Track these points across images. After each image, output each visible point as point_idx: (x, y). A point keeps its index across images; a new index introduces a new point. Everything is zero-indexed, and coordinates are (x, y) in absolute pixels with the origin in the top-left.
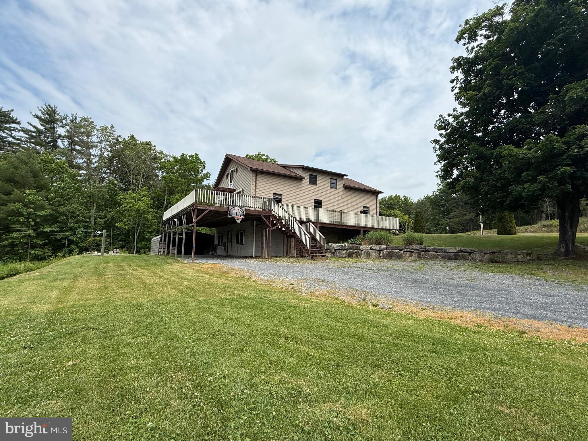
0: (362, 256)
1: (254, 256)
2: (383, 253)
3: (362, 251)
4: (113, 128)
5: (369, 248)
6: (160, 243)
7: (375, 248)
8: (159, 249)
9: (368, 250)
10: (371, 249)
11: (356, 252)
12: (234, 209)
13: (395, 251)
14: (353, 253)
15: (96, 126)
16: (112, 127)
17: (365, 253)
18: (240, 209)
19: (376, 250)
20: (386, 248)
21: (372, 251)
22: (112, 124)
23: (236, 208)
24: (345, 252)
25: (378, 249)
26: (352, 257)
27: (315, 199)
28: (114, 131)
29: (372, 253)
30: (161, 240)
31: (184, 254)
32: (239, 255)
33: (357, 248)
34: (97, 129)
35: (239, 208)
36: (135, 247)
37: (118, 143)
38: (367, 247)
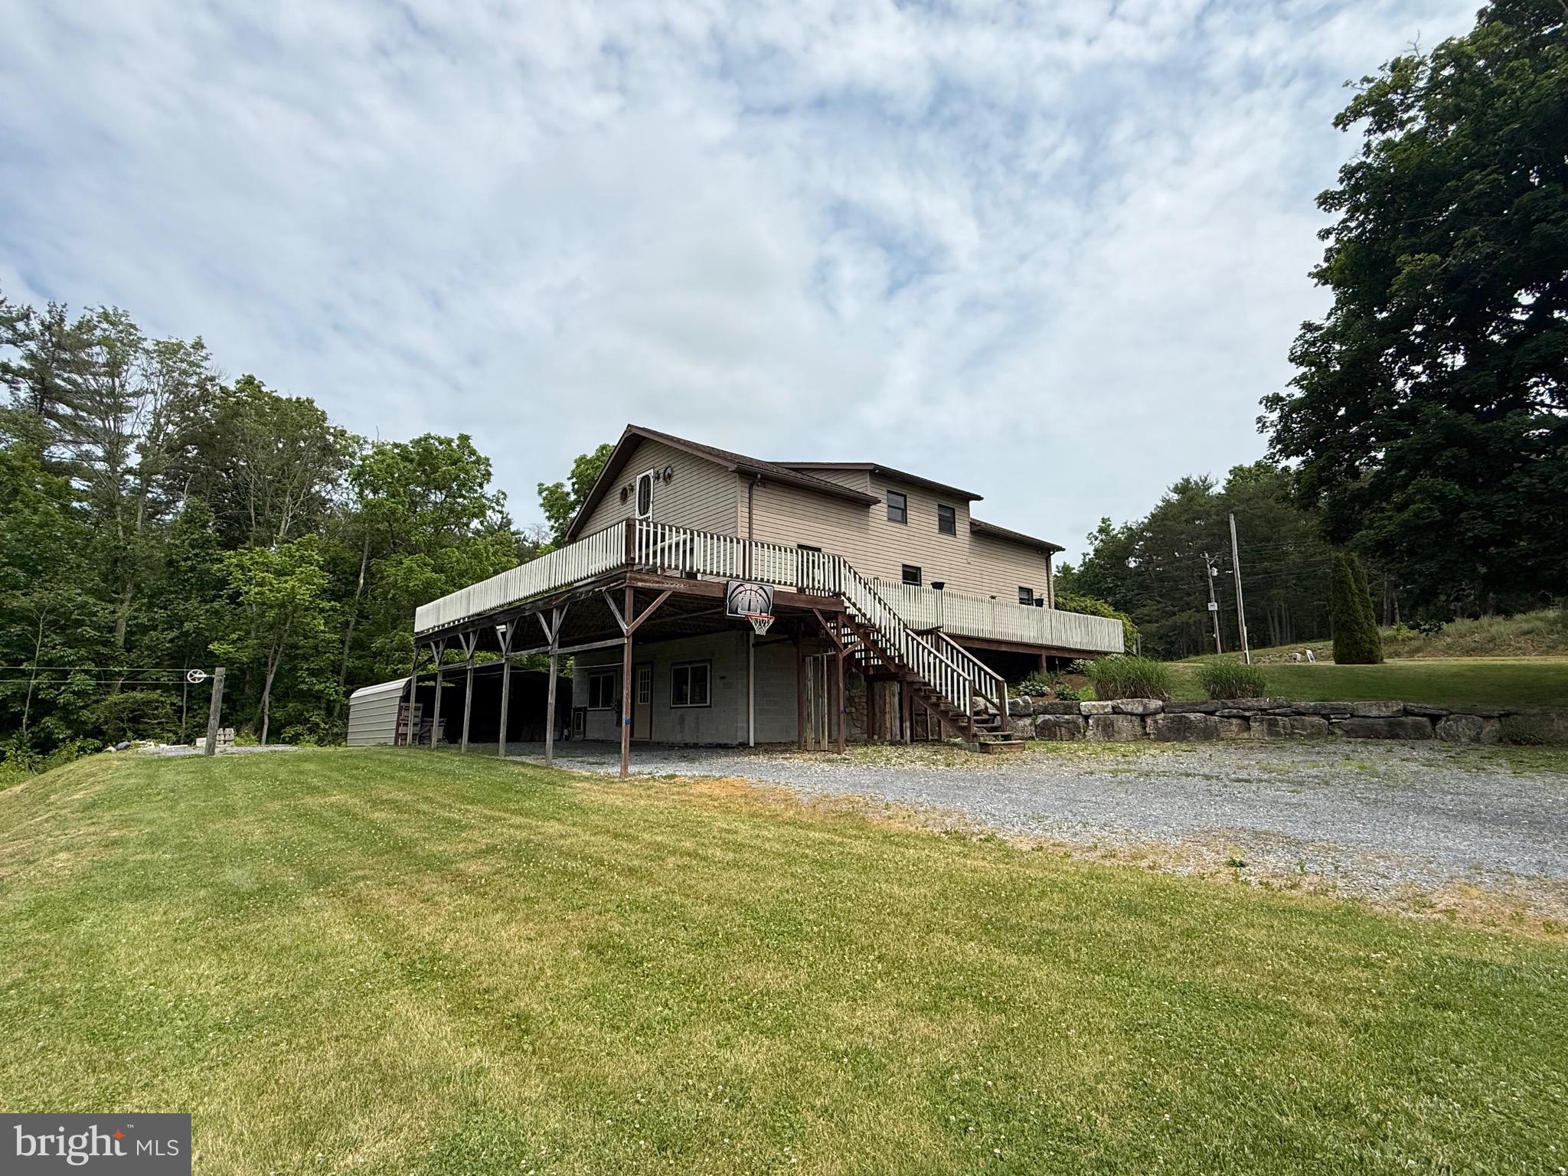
0: (1089, 733)
1: (752, 744)
2: (1156, 722)
3: (1086, 718)
4: (203, 347)
5: (1109, 709)
6: (401, 708)
7: (1129, 708)
8: (398, 725)
9: (1106, 713)
10: (1116, 711)
11: (1068, 722)
12: (741, 589)
13: (1192, 716)
14: (1057, 724)
15: (145, 339)
16: (198, 345)
17: (1097, 722)
18: (760, 591)
19: (1132, 714)
20: (1163, 710)
21: (1121, 717)
22: (199, 338)
23: (748, 586)
24: (1027, 721)
25: (1140, 710)
26: (1052, 736)
27: (904, 566)
28: (206, 358)
29: (1121, 722)
30: (405, 698)
31: (471, 740)
32: (689, 740)
33: (1068, 710)
34: (144, 349)
35: (755, 587)
36: (266, 721)
37: (205, 397)
38: (1104, 707)
